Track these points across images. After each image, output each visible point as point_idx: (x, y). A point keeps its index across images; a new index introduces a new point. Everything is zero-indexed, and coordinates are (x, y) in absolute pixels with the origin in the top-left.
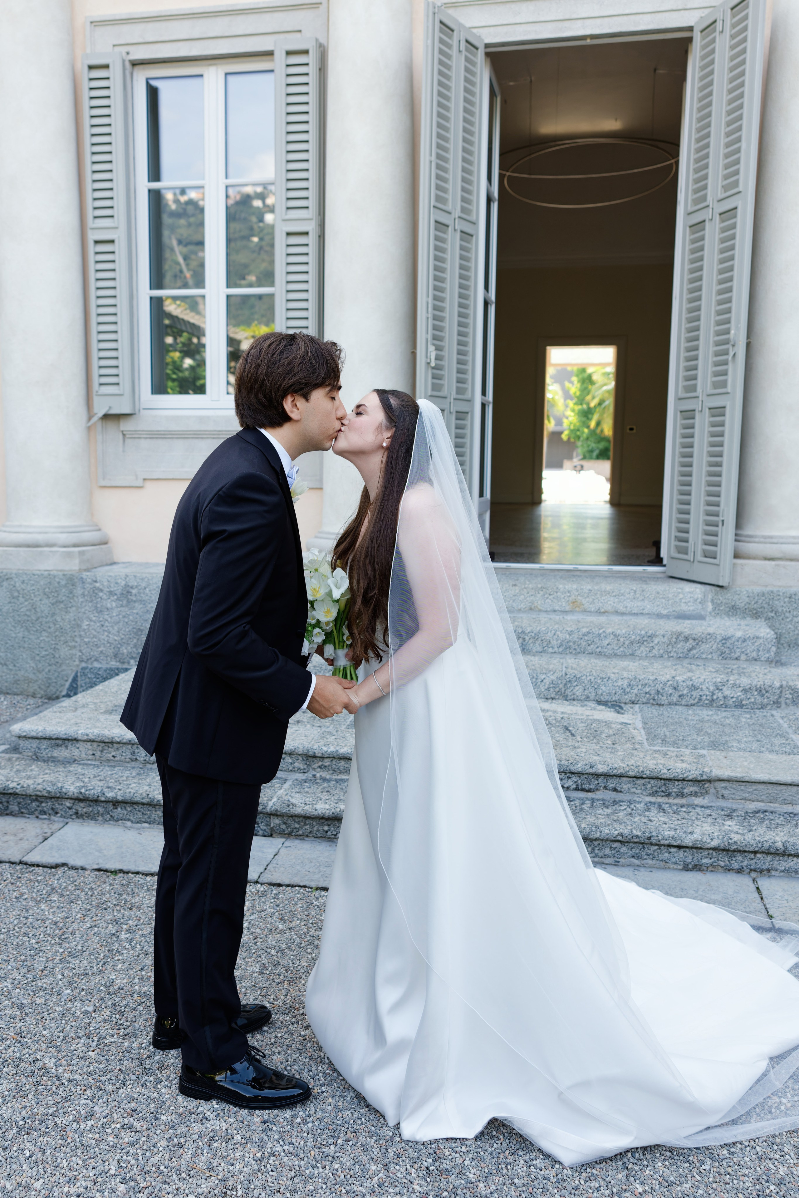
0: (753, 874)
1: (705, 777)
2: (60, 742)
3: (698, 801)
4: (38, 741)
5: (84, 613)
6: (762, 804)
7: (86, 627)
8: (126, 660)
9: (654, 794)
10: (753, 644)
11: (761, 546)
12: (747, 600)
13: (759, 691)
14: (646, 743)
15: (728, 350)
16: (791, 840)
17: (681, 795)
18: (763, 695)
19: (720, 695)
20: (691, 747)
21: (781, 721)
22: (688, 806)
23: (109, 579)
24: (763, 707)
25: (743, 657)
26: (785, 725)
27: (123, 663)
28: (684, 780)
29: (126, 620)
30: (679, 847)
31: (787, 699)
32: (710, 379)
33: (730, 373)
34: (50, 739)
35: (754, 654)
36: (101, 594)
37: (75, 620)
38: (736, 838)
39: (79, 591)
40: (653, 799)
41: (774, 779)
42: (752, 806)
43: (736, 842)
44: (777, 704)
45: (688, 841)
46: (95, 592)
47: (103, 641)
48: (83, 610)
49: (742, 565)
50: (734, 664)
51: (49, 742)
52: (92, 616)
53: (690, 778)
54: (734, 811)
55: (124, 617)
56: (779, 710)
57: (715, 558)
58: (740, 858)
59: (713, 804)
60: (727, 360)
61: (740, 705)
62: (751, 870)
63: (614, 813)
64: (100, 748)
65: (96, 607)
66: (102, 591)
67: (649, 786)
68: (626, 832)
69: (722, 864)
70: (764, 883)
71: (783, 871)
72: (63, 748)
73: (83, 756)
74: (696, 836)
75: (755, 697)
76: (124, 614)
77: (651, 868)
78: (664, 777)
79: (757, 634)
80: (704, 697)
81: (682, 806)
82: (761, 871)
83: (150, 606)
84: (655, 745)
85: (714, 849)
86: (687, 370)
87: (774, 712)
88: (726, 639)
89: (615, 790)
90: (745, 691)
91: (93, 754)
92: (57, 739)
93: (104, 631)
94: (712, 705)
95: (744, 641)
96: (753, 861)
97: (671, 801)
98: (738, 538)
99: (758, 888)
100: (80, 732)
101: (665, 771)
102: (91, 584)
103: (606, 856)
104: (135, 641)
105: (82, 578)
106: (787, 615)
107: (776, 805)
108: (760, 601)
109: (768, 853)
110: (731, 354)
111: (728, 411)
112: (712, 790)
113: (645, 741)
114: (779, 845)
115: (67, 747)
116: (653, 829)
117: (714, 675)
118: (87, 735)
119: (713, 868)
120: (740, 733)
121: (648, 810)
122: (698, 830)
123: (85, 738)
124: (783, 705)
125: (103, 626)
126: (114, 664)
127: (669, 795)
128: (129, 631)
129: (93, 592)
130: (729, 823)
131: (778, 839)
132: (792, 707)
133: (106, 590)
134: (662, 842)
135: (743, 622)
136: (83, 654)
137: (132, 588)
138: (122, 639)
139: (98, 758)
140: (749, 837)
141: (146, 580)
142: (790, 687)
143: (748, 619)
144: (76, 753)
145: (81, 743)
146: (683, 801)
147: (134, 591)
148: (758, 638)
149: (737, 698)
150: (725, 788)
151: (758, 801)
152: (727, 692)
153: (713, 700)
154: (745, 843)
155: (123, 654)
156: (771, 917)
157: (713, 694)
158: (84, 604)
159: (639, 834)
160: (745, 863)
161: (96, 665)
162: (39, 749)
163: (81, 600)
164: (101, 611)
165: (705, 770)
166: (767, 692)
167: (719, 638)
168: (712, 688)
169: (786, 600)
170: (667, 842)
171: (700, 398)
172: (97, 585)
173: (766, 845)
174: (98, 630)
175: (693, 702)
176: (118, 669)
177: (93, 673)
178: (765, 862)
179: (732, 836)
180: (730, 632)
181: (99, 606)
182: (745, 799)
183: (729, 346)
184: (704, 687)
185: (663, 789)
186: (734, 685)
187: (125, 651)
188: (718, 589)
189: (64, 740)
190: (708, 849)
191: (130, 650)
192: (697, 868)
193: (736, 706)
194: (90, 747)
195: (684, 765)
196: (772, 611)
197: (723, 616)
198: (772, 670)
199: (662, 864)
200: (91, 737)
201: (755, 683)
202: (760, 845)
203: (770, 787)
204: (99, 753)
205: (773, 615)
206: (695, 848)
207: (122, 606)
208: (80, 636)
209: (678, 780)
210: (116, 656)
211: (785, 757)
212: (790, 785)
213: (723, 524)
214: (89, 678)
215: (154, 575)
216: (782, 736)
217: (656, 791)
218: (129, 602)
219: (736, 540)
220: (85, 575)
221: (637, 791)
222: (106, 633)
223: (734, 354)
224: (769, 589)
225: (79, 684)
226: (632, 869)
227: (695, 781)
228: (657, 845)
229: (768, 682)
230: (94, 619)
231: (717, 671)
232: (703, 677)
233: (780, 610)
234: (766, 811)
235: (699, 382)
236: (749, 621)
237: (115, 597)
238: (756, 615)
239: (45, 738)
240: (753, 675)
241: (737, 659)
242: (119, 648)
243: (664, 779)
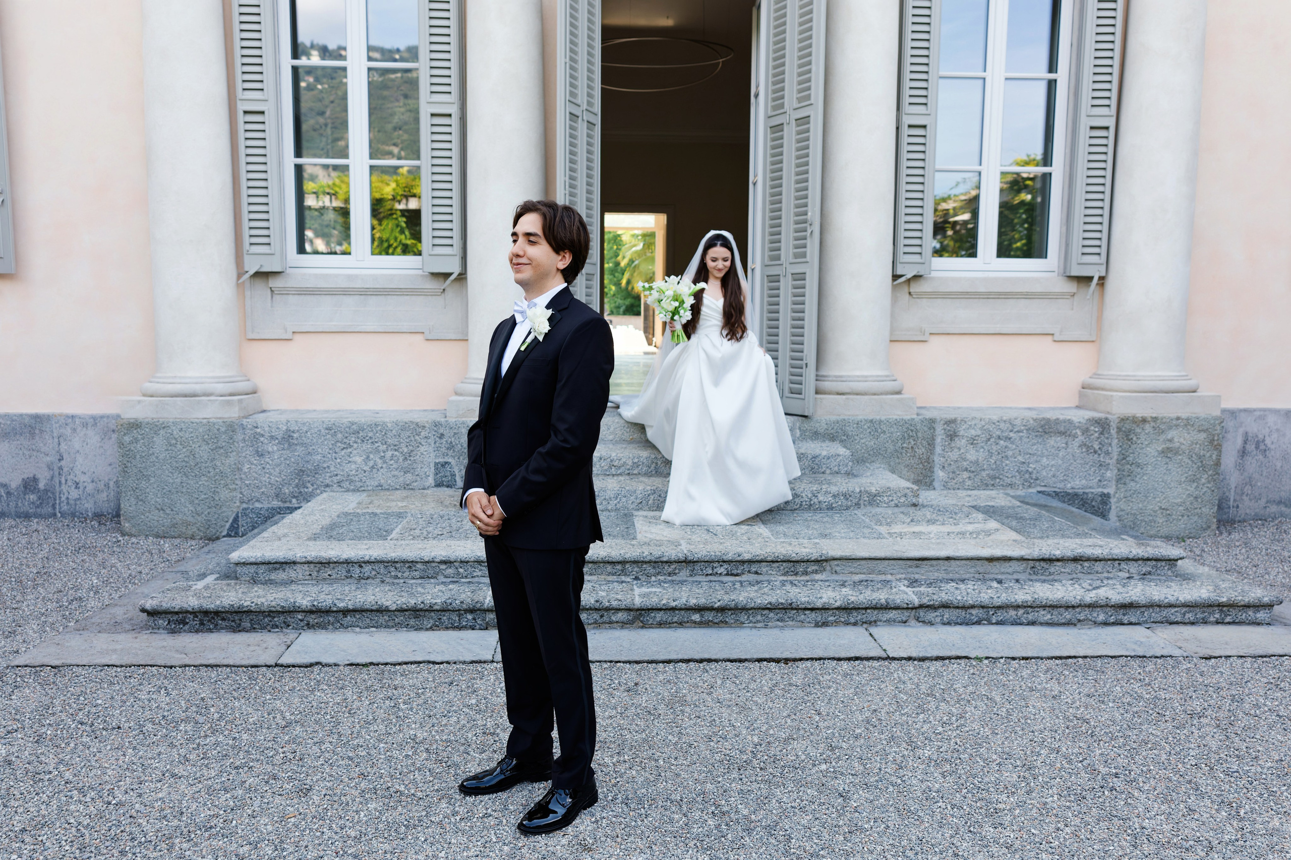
0: (865, 626)
1: (823, 558)
2: (278, 566)
3: (818, 577)
4: (256, 567)
5: (245, 457)
6: (863, 576)
7: (246, 471)
8: (288, 500)
9: (784, 574)
10: (835, 460)
11: (834, 384)
12: (826, 427)
13: (845, 495)
14: (772, 538)
15: (806, 227)
16: (891, 597)
17: (806, 573)
18: (847, 499)
19: (816, 500)
20: (806, 538)
21: (863, 518)
22: (812, 581)
23: (270, 425)
24: (848, 508)
25: (828, 471)
26: (867, 520)
27: (285, 502)
28: (808, 561)
29: (288, 462)
30: (812, 609)
31: (865, 501)
32: (792, 250)
33: (808, 245)
34: (269, 563)
35: (836, 469)
36: (262, 439)
37: (235, 464)
38: (853, 599)
39: (239, 436)
40: (785, 578)
41: (873, 555)
42: (857, 578)
43: (853, 602)
44: (858, 505)
45: (819, 604)
46: (256, 437)
47: (264, 483)
48: (244, 454)
49: (821, 399)
50: (821, 477)
51: (266, 567)
52: (253, 459)
53: (813, 559)
54: (845, 582)
55: (285, 459)
56: (859, 510)
57: (800, 394)
58: (856, 614)
59: (829, 578)
60: (806, 235)
61: (830, 508)
62: (863, 623)
63: (760, 589)
64: (317, 569)
65: (257, 452)
66: (263, 436)
67: (782, 568)
68: (773, 601)
69: (843, 620)
70: (873, 630)
71: (885, 621)
72: (281, 571)
73: (300, 577)
74: (825, 600)
75: (841, 501)
76: (285, 456)
77: (793, 627)
78: (793, 559)
79: (838, 452)
80: (804, 503)
81: (808, 581)
82: (870, 623)
83: (311, 448)
84: (780, 538)
85: (838, 609)
86: (771, 243)
87: (856, 512)
88: (815, 457)
89: (756, 573)
90: (834, 496)
91: (310, 575)
92: (276, 563)
93: (265, 473)
94: (810, 509)
95: (829, 458)
96: (865, 616)
97: (798, 578)
98: (818, 378)
99: (870, 634)
100: (298, 555)
101: (794, 555)
102: (251, 430)
103: (758, 622)
104: (297, 481)
105: (242, 424)
106: (856, 437)
107: (874, 576)
108: (836, 427)
109: (875, 608)
110: (809, 231)
111: (808, 277)
112: (828, 568)
113: (771, 536)
114: (883, 601)
115: (284, 570)
116: (793, 597)
117: (810, 485)
118: (306, 558)
119: (836, 623)
120: (838, 527)
121: (784, 585)
122: (824, 596)
123: (304, 560)
124: (862, 506)
125: (264, 468)
126: (276, 503)
127: (796, 574)
128: (291, 472)
129: (254, 437)
130: (844, 590)
131: (881, 597)
132: (868, 507)
133: (267, 435)
134: (800, 606)
135: (824, 445)
136: (244, 496)
137: (293, 432)
138: (284, 480)
139: (314, 578)
140: (861, 597)
141: (307, 424)
142: (866, 492)
143: (827, 442)
144: (293, 574)
145: (299, 565)
146: (807, 578)
147: (295, 435)
148: (839, 455)
149: (829, 502)
150: (838, 565)
151: (861, 573)
152: (821, 498)
153: (811, 505)
154: (859, 602)
155: (285, 494)
156: (885, 650)
157: (811, 500)
158: (245, 449)
159: (783, 601)
160: (859, 617)
161: (258, 505)
162: (257, 573)
163: (241, 445)
164: (262, 455)
165: (823, 552)
166: (850, 496)
167: (810, 457)
168: (810, 495)
169: (855, 426)
170: (803, 606)
171: (784, 266)
172: (258, 430)
173: (874, 602)
174: (259, 472)
175: (795, 507)
176: (280, 508)
177: (254, 513)
178: (872, 615)
179: (850, 597)
180: (817, 452)
181: (259, 450)
182: (851, 573)
183: (807, 225)
184: (804, 495)
185: (792, 569)
186: (826, 492)
187: (287, 491)
188: (804, 418)
189: (283, 563)
190: (833, 609)
191: (292, 490)
192: (825, 624)
193: (828, 509)
194: (307, 569)
195: (807, 550)
196: (844, 435)
197: (808, 440)
198: (851, 480)
199: (800, 624)
200: (309, 559)
201: (841, 490)
202: (870, 603)
203: (869, 562)
204: (316, 573)
205: (845, 438)
206: (824, 609)
207: (283, 449)
208: (241, 479)
209: (803, 562)
210: (277, 496)
211: (875, 541)
212: (884, 559)
213: (807, 366)
214: (250, 518)
215: (316, 420)
216: (868, 527)
217: (787, 572)
218: (290, 445)
219: (816, 380)
220: (245, 421)
221: (773, 573)
222: (268, 475)
223: (812, 232)
224: (842, 417)
225: (240, 523)
226: (778, 629)
227: (817, 561)
228: (796, 609)
229: (851, 489)
230: (255, 462)
231: (811, 482)
232: (802, 487)
233: (850, 434)
234: (867, 581)
235: (783, 252)
236: (827, 443)
237: (277, 441)
238: (833, 438)
239: (263, 563)
240: (838, 484)
241: (823, 473)
242: (281, 489)
243: (793, 562)
